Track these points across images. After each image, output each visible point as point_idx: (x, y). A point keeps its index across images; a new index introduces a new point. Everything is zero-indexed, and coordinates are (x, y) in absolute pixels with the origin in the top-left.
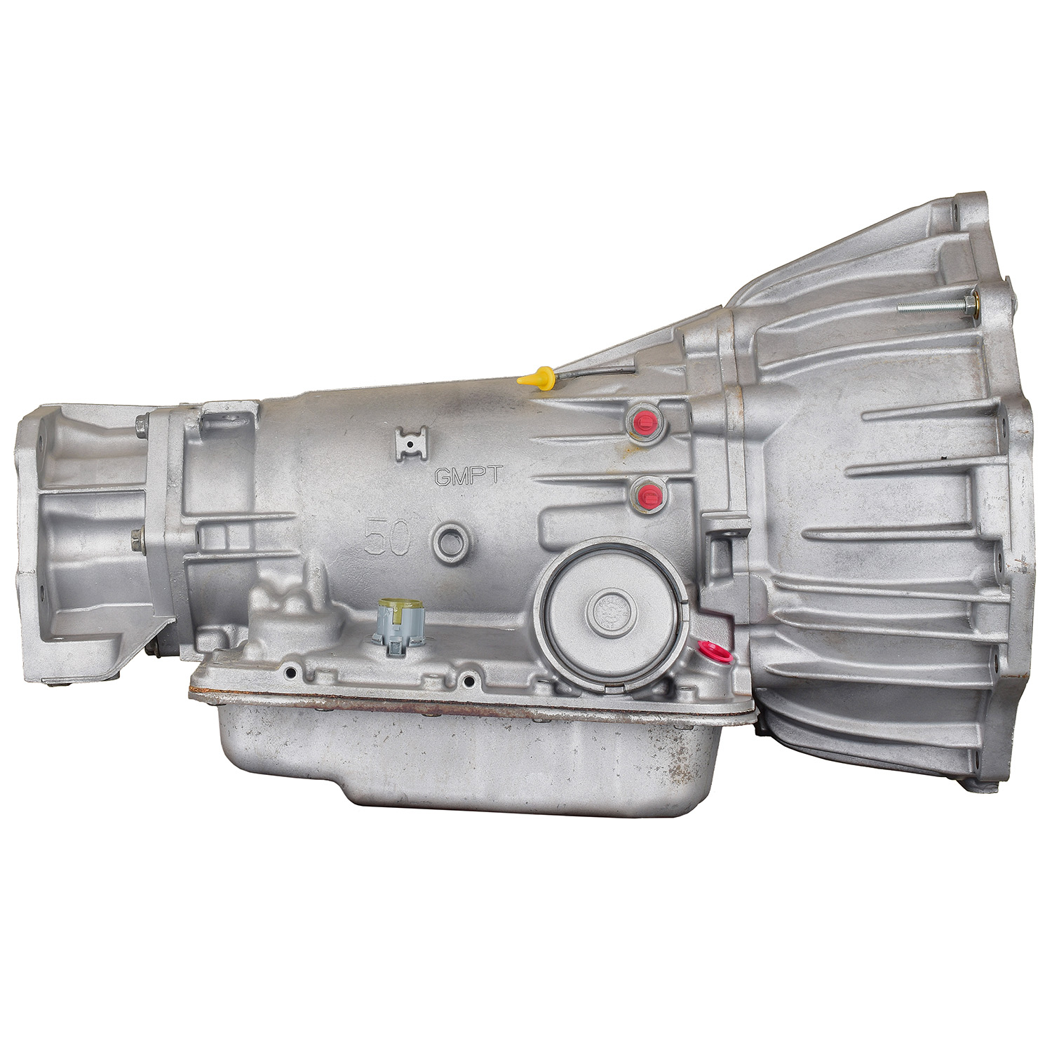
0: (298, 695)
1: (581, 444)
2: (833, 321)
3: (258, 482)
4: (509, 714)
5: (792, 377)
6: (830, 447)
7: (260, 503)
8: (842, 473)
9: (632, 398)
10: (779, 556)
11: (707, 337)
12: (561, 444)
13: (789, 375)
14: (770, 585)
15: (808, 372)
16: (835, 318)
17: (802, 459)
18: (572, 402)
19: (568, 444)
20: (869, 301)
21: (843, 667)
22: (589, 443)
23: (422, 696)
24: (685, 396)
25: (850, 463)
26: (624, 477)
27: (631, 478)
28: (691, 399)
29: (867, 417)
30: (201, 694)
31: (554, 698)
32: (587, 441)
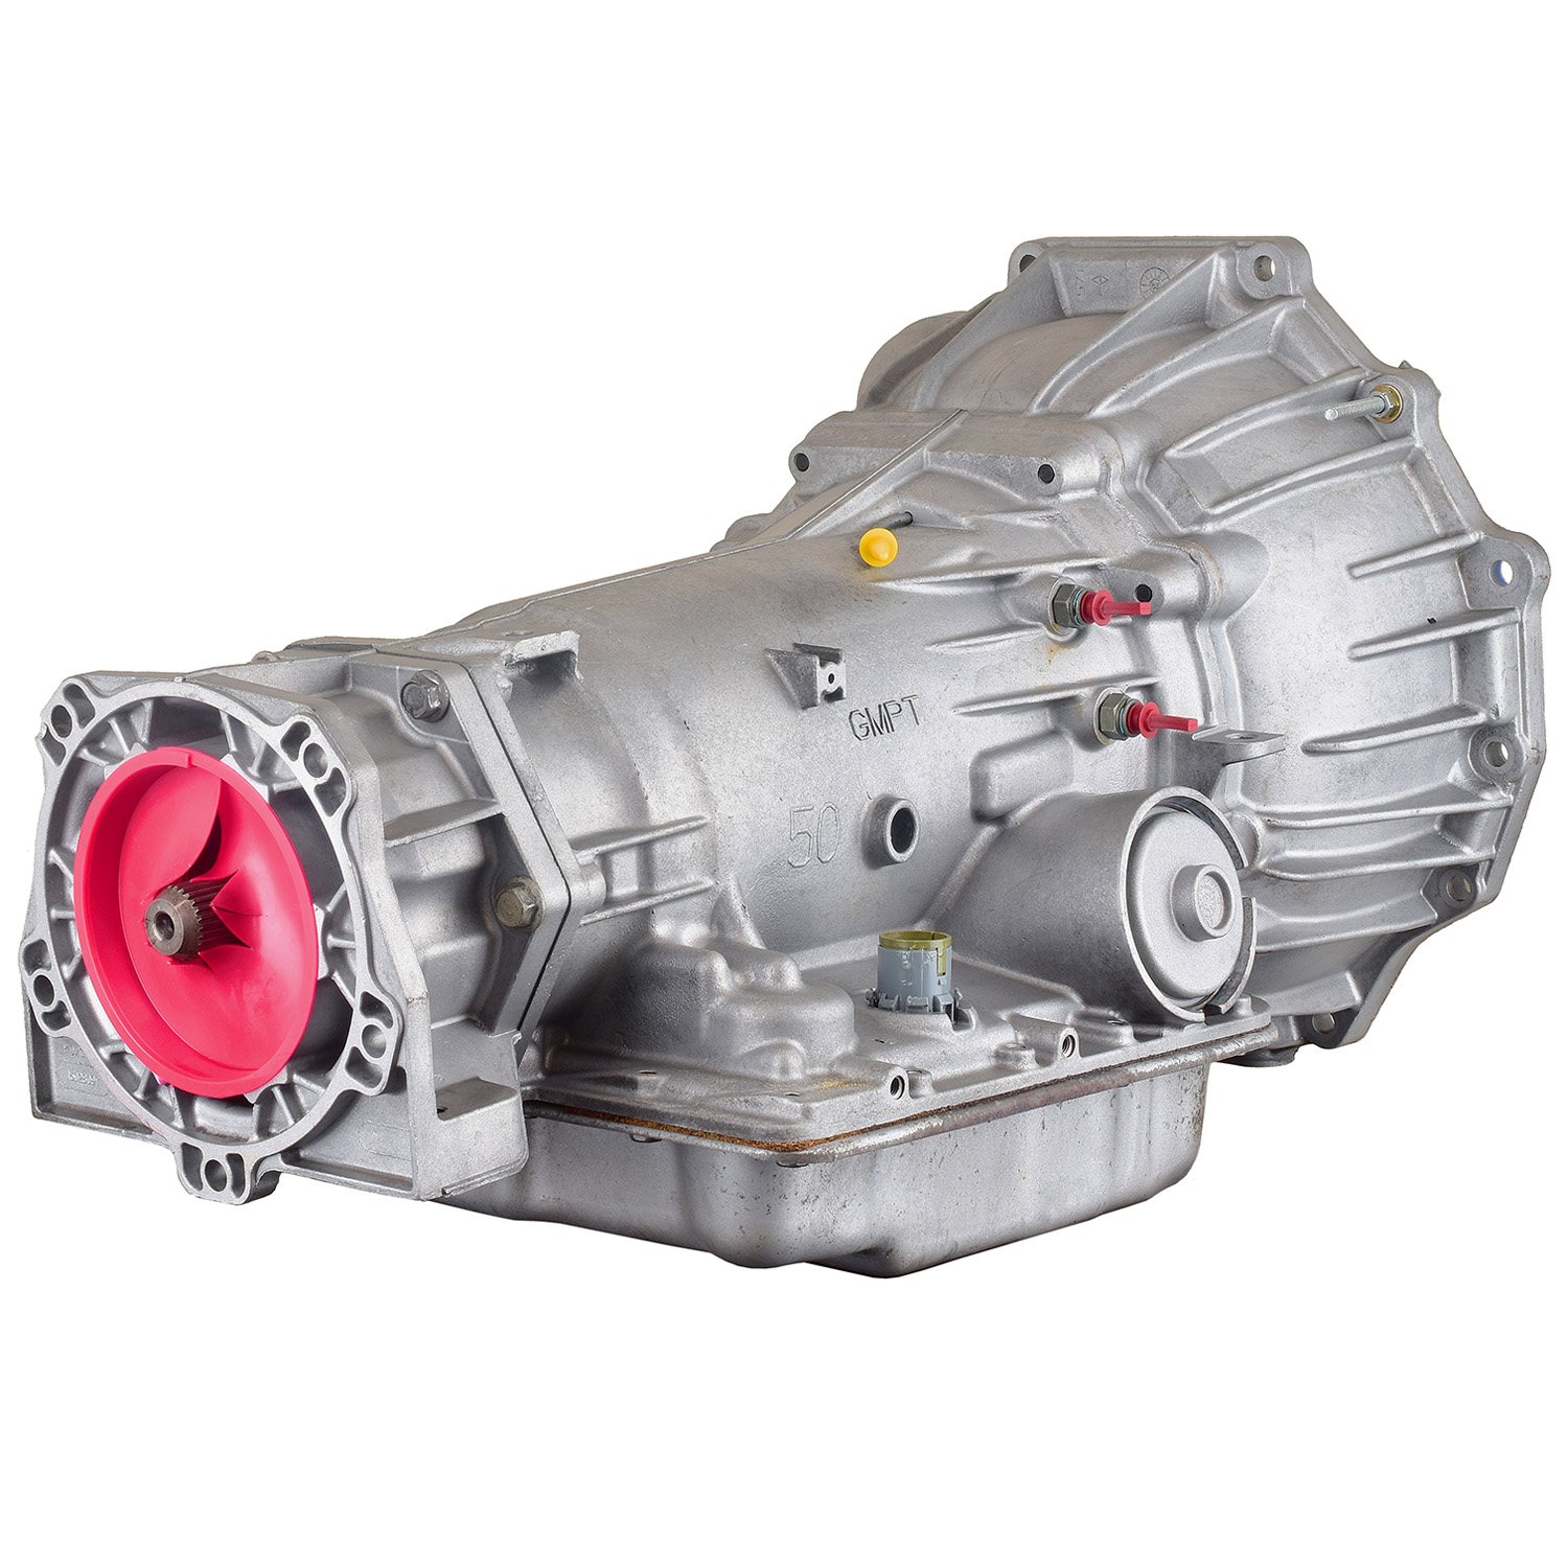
0: (907, 1120)
1: (988, 648)
2: (1241, 436)
3: (642, 773)
4: (1113, 1082)
5: (1242, 522)
6: (1324, 620)
7: (655, 809)
8: (1343, 656)
9: (1026, 569)
10: (1265, 782)
11: (1088, 468)
12: (963, 651)
13: (1235, 519)
14: (1259, 825)
15: (1259, 512)
16: (1242, 430)
17: (1295, 640)
18: (930, 583)
19: (971, 650)
20: (1273, 404)
21: (1305, 926)
22: (998, 645)
23: (1026, 1080)
24: (1099, 560)
25: (1352, 641)
26: (1071, 693)
27: (1085, 692)
28: (1111, 564)
29: (1358, 572)
30: (805, 1152)
31: (1142, 1045)
32: (995, 642)
